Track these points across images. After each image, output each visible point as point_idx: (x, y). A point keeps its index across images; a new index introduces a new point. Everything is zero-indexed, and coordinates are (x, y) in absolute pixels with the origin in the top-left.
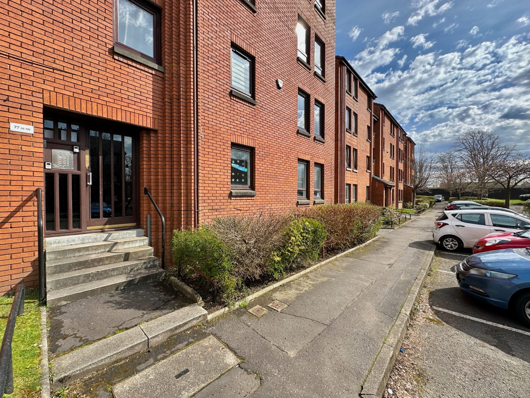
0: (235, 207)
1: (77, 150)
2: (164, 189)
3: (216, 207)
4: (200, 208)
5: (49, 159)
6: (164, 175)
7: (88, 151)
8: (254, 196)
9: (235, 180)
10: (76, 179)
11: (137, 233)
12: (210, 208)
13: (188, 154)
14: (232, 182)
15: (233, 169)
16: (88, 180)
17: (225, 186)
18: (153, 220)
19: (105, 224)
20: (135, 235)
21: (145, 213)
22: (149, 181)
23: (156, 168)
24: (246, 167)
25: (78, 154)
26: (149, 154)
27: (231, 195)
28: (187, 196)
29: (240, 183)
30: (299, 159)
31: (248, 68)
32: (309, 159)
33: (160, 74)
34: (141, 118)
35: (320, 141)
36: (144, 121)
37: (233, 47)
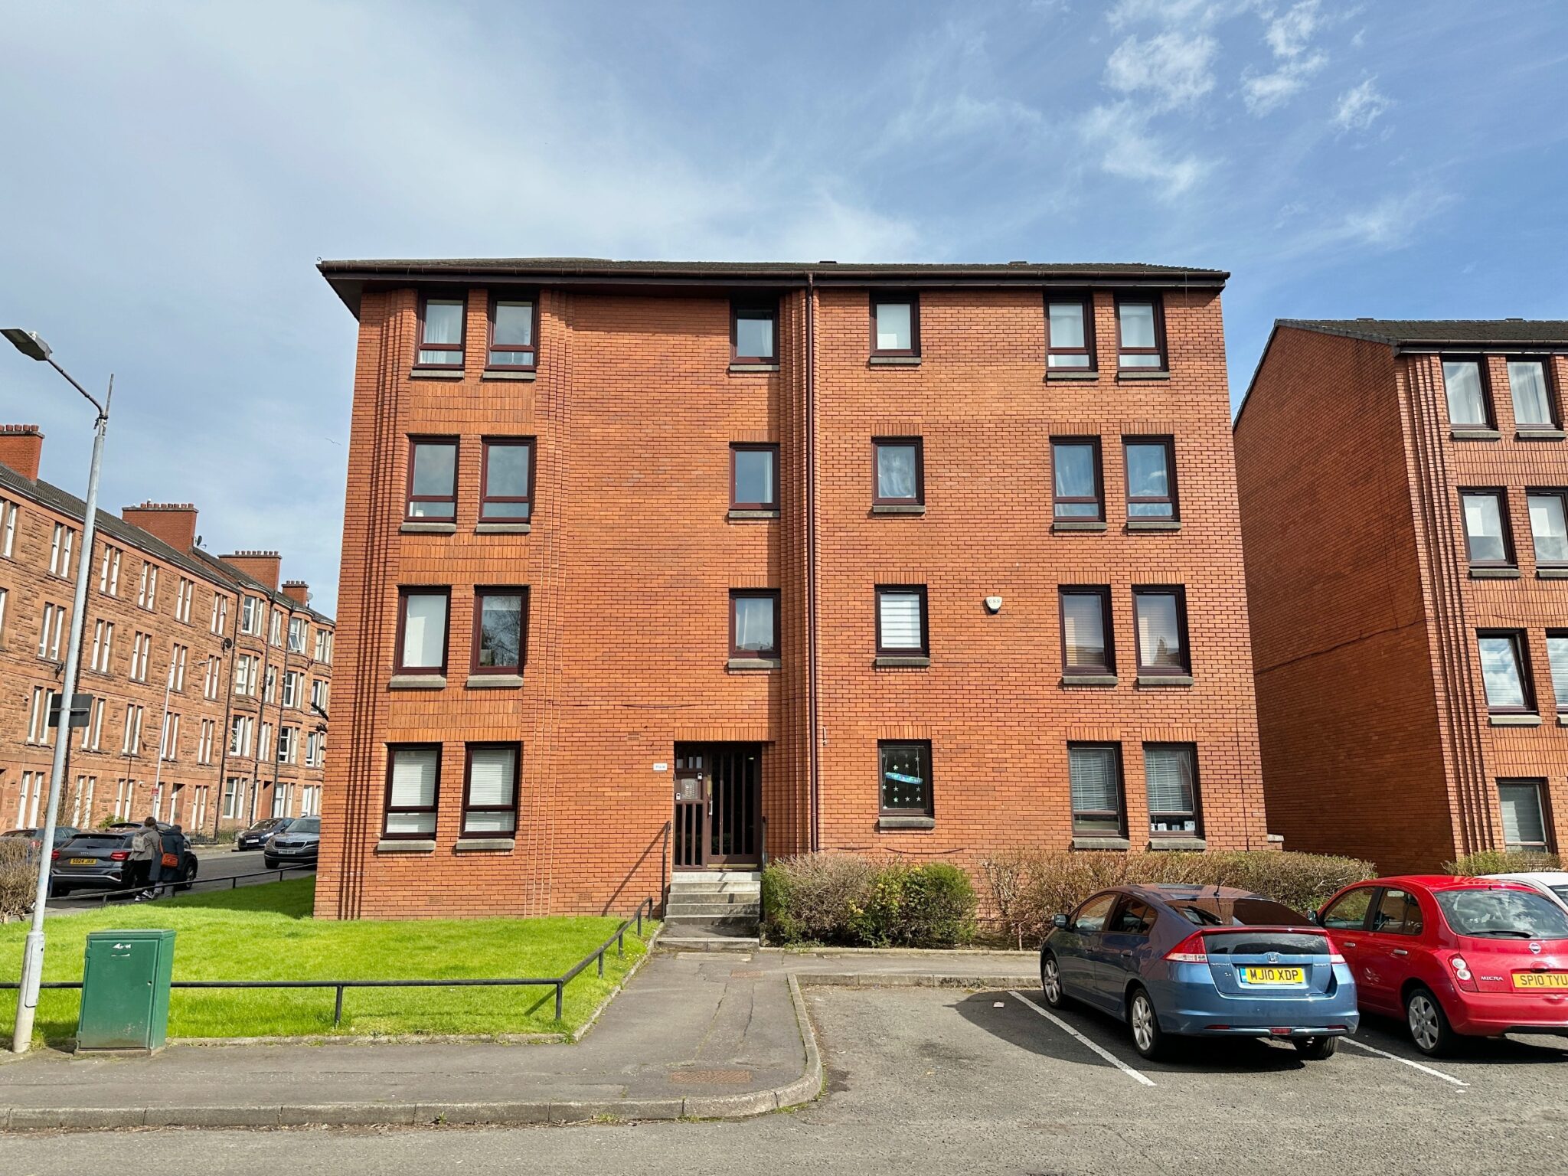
0: (890, 846)
1: (700, 777)
2: (782, 818)
3: (852, 845)
4: (823, 846)
5: (679, 789)
6: (781, 800)
7: (710, 776)
8: (931, 828)
9: (890, 799)
10: (699, 807)
11: (753, 876)
12: (842, 846)
13: (803, 770)
14: (882, 805)
15: (887, 783)
16: (708, 811)
17: (870, 811)
19: (724, 863)
20: (750, 879)
22: (767, 808)
23: (774, 790)
24: (914, 775)
25: (701, 781)
26: (767, 773)
27: (878, 827)
28: (803, 828)
30: (1071, 744)
31: (917, 605)
32: (1117, 738)
33: (777, 672)
34: (757, 731)
35: (1165, 686)
36: (760, 735)
37: (883, 589)
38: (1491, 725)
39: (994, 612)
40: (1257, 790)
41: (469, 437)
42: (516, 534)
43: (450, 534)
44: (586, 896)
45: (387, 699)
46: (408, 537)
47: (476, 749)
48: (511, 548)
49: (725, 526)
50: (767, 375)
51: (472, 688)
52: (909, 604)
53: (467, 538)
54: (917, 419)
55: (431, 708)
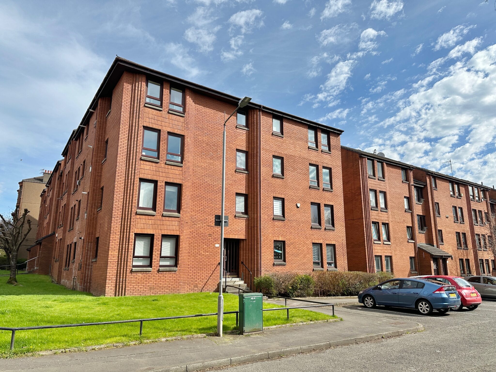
0: (276, 270)
2: (249, 262)
3: (268, 270)
4: (262, 270)
6: (249, 257)
7: (225, 249)
8: (285, 265)
9: (276, 257)
11: (239, 279)
12: (265, 270)
13: (257, 248)
14: (274, 258)
15: (275, 252)
16: (225, 259)
17: (272, 260)
18: (244, 274)
19: (229, 275)
21: (242, 271)
22: (243, 259)
23: (246, 254)
24: (281, 251)
26: (243, 248)
27: (274, 265)
28: (257, 265)
29: (278, 258)
30: (313, 243)
31: (281, 203)
32: (321, 243)
33: (247, 219)
34: (242, 236)
35: (330, 230)
36: (243, 237)
37: (275, 198)
38: (374, 243)
39: (298, 207)
40: (346, 257)
41: (164, 131)
42: (178, 166)
43: (157, 163)
44: (196, 286)
45: (135, 218)
46: (143, 162)
47: (164, 237)
48: (176, 171)
49: (235, 174)
50: (246, 131)
51: (164, 216)
52: (279, 203)
53: (163, 165)
54: (282, 153)
55: (150, 222)
